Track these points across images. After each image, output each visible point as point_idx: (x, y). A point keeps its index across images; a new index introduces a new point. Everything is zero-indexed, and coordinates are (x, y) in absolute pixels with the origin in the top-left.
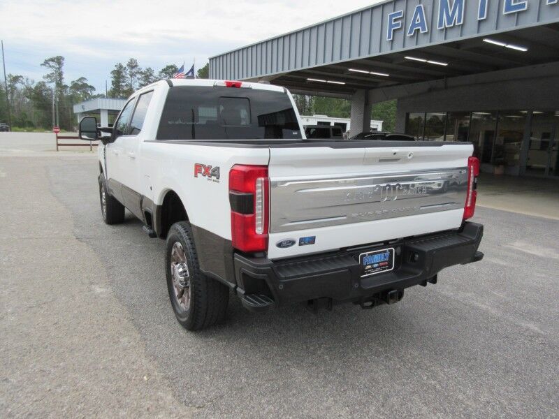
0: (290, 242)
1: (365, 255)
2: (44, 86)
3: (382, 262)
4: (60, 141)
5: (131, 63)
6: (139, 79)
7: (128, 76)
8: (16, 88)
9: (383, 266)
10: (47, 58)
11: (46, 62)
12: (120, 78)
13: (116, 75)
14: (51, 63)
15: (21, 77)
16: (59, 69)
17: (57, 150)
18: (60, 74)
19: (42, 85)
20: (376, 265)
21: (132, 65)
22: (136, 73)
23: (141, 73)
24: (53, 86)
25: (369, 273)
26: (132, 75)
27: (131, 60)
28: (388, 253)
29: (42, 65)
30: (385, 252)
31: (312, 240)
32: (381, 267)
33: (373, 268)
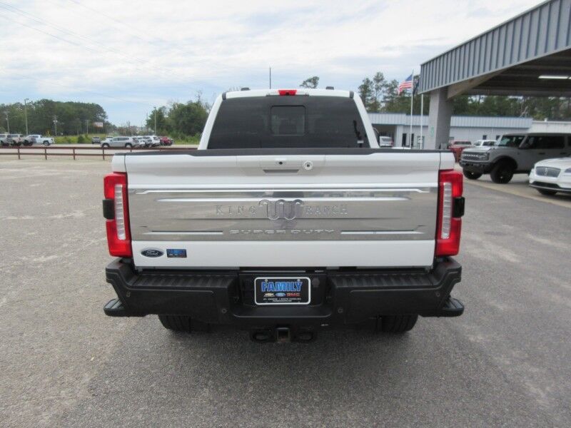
0: (156, 252)
1: (264, 280)
3: (290, 292)
5: (377, 77)
6: (384, 92)
7: (374, 90)
9: (292, 297)
10: (306, 79)
11: (305, 83)
12: (366, 92)
13: (363, 90)
14: (308, 84)
20: (280, 295)
21: (379, 78)
22: (382, 86)
23: (387, 86)
25: (271, 301)
26: (377, 89)
27: (378, 73)
28: (299, 283)
29: (301, 86)
30: (296, 280)
31: (183, 254)
32: (289, 297)
33: (276, 297)
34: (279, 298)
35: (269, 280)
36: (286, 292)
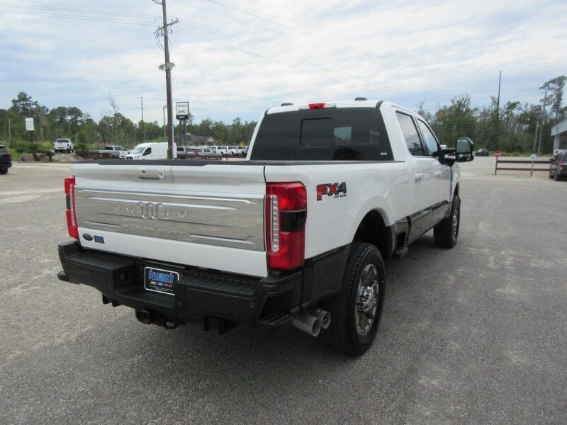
0: (89, 237)
1: (150, 270)
2: (540, 109)
3: (166, 283)
4: (500, 165)
8: (512, 115)
9: (168, 288)
11: (546, 85)
14: (551, 85)
15: (518, 103)
16: (559, 90)
17: (496, 173)
18: (559, 96)
19: (538, 108)
20: (160, 284)
24: (548, 108)
25: (154, 289)
28: (172, 276)
29: (541, 88)
30: (169, 273)
32: (166, 287)
33: (158, 286)
34: (160, 287)
35: (154, 270)
36: (164, 283)
